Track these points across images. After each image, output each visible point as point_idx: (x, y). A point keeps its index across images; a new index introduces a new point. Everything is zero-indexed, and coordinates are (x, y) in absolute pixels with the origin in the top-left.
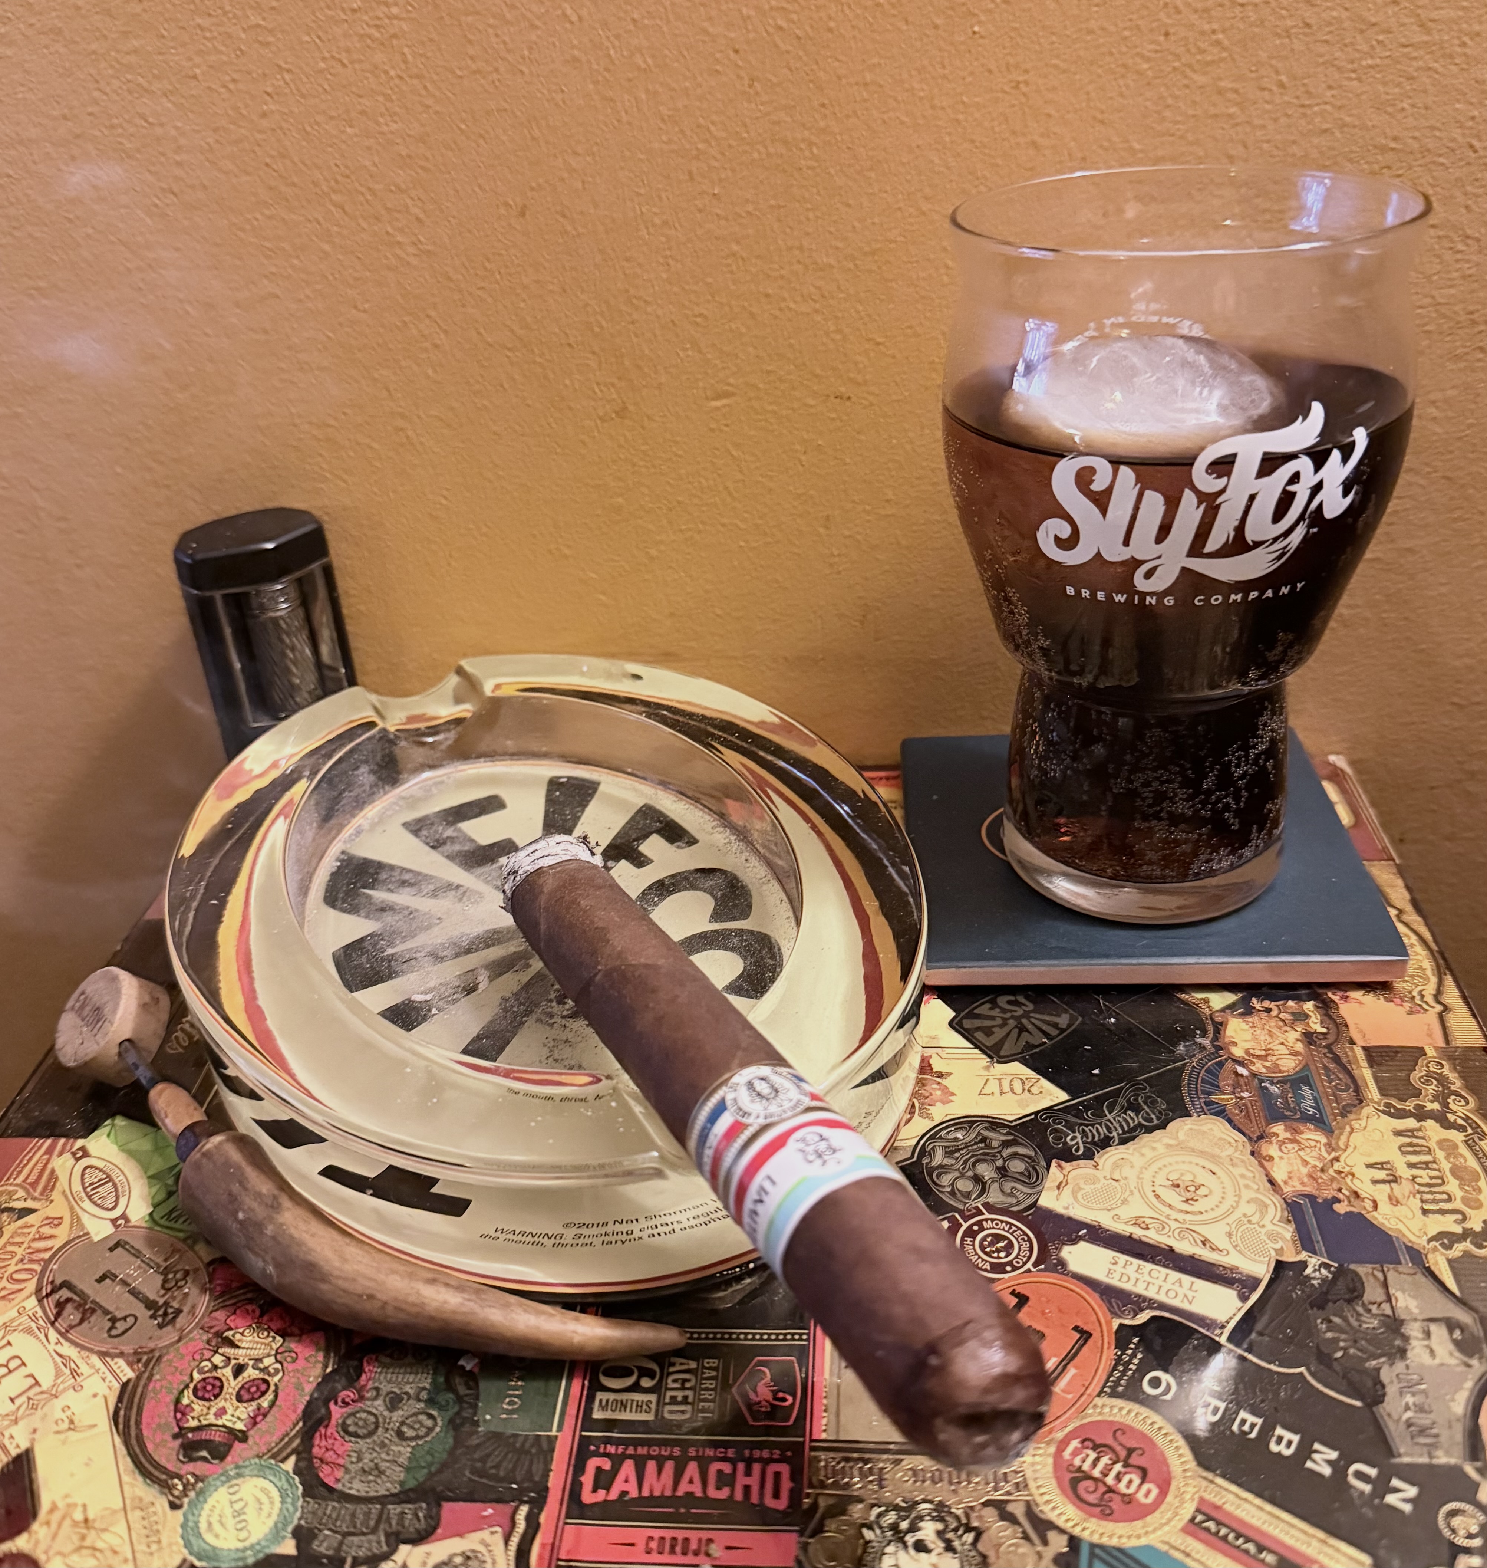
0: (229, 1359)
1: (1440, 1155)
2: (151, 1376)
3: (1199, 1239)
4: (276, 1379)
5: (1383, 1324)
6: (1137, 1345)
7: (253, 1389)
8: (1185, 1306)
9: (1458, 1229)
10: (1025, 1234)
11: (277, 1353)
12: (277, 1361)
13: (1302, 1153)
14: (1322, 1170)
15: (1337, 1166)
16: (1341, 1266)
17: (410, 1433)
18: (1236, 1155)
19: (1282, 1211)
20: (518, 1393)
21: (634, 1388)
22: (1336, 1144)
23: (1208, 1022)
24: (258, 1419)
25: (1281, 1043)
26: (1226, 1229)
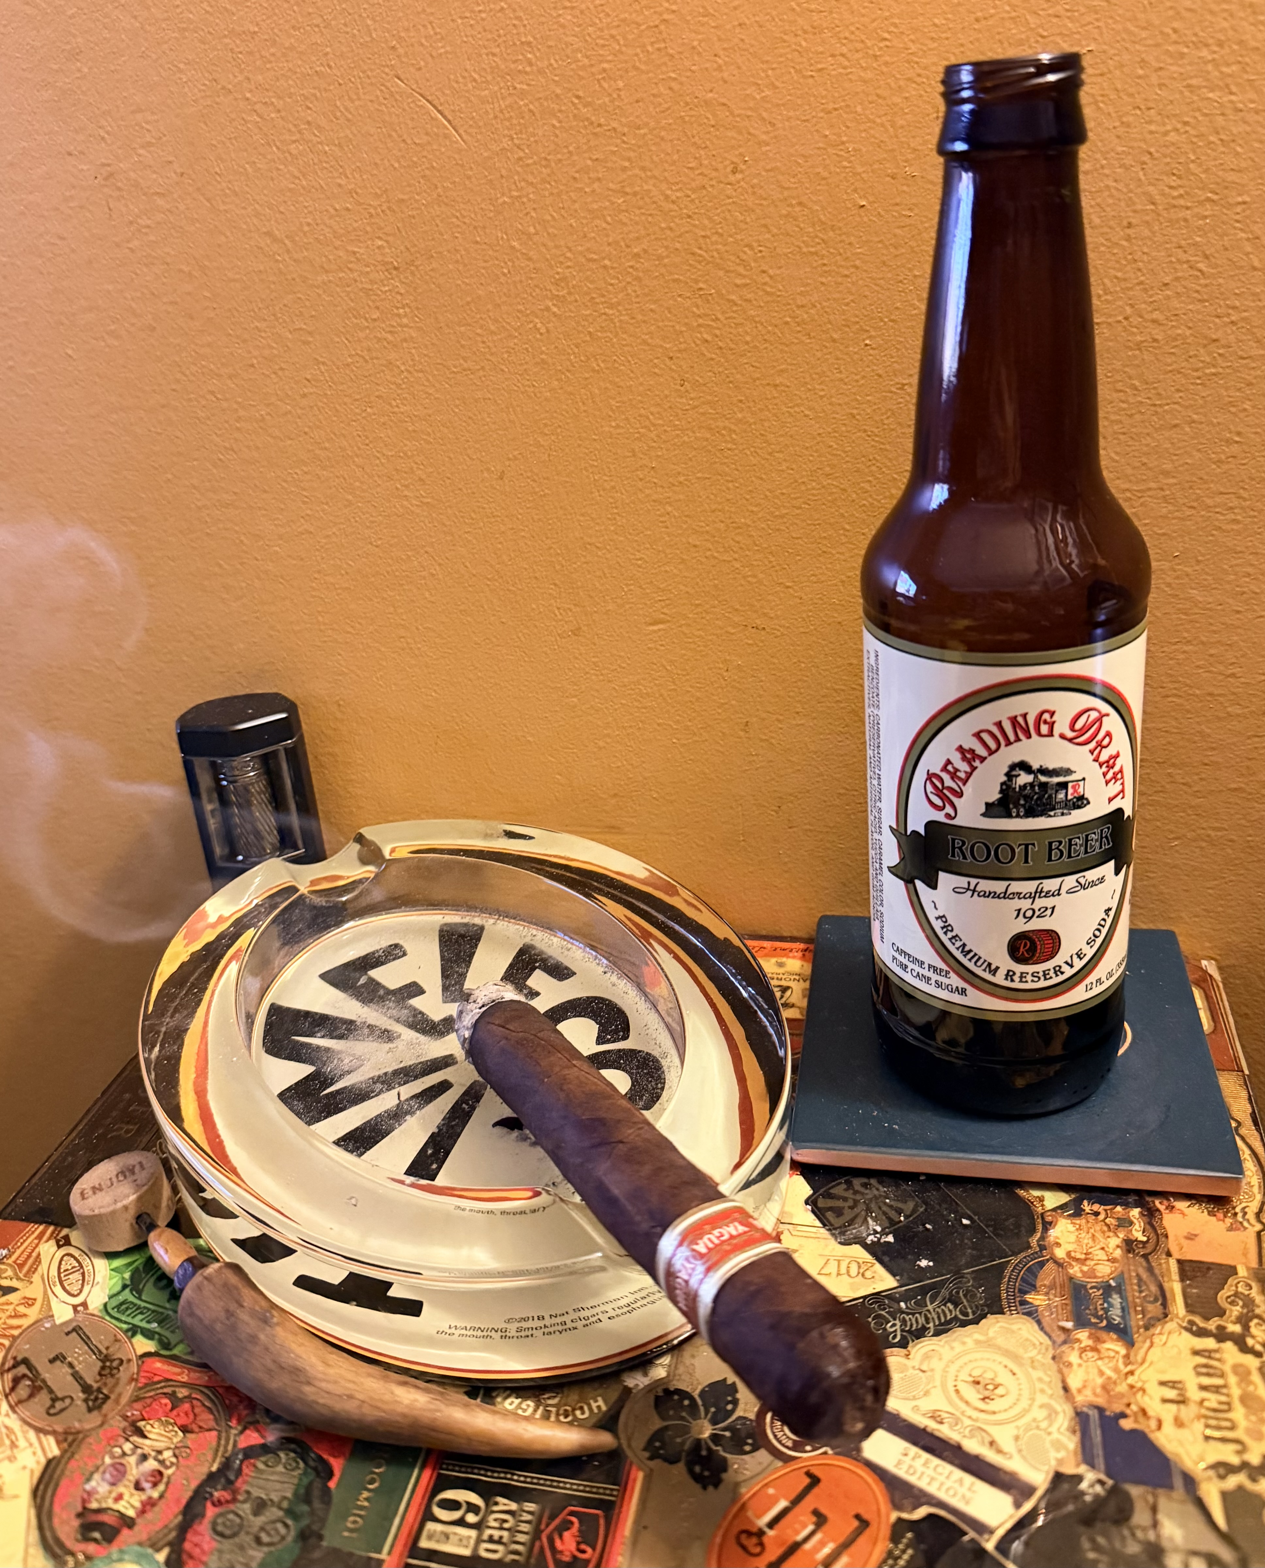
0: (137, 1447)
1: (1232, 1379)
2: (73, 1454)
3: (988, 1439)
4: (170, 1472)
5: (1145, 1551)
6: (910, 1539)
8: (960, 1506)
9: (1235, 1460)
11: (176, 1447)
12: (174, 1455)
13: (1100, 1363)
14: (1115, 1383)
15: (1131, 1380)
16: (1116, 1484)
17: (265, 1539)
18: (1039, 1357)
19: (1071, 1420)
20: (362, 1513)
21: (461, 1522)
22: (1136, 1355)
23: (1040, 1220)
24: (148, 1507)
25: (1103, 1249)
26: (1015, 1432)
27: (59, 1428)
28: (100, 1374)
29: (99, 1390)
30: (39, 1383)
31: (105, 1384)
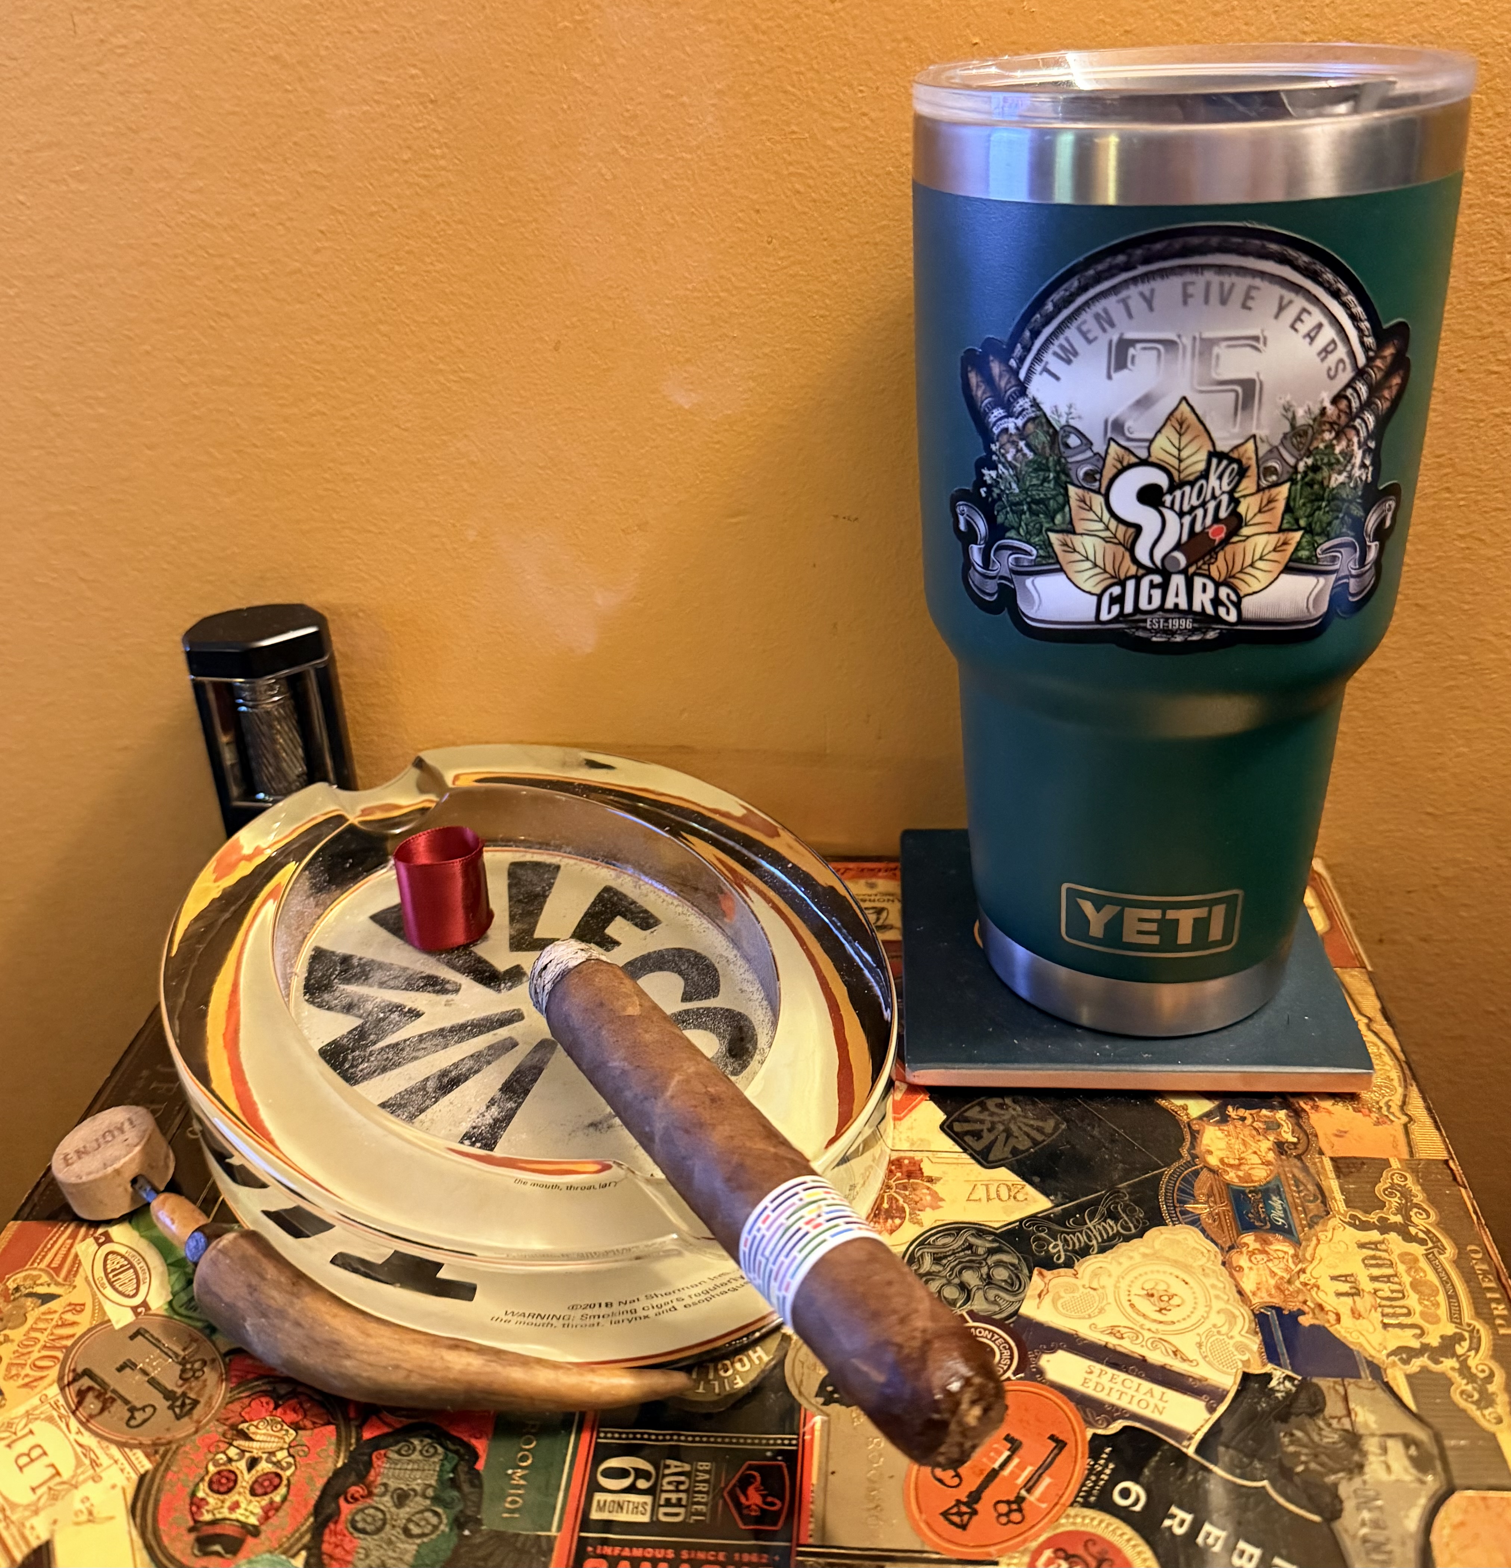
0: (243, 1452)
1: (1401, 1268)
2: (169, 1466)
3: (1170, 1349)
4: (288, 1473)
5: (1343, 1439)
6: (1109, 1454)
7: (266, 1483)
8: (1156, 1416)
9: (1416, 1344)
10: (1007, 1342)
11: (290, 1446)
12: (290, 1455)
13: (1270, 1264)
14: (1289, 1282)
15: (1303, 1278)
16: (1304, 1379)
17: (415, 1530)
18: (1209, 1265)
19: (1250, 1322)
20: (520, 1492)
21: (631, 1489)
22: (1304, 1255)
23: (1186, 1130)
24: (271, 1513)
25: (1255, 1153)
26: (1198, 1339)
27: (147, 1441)
28: (181, 1377)
29: (184, 1394)
30: (109, 1394)
31: (191, 1388)
